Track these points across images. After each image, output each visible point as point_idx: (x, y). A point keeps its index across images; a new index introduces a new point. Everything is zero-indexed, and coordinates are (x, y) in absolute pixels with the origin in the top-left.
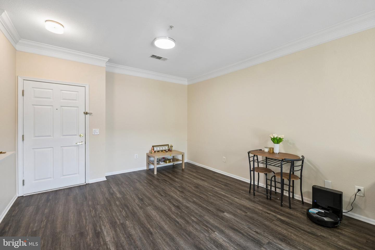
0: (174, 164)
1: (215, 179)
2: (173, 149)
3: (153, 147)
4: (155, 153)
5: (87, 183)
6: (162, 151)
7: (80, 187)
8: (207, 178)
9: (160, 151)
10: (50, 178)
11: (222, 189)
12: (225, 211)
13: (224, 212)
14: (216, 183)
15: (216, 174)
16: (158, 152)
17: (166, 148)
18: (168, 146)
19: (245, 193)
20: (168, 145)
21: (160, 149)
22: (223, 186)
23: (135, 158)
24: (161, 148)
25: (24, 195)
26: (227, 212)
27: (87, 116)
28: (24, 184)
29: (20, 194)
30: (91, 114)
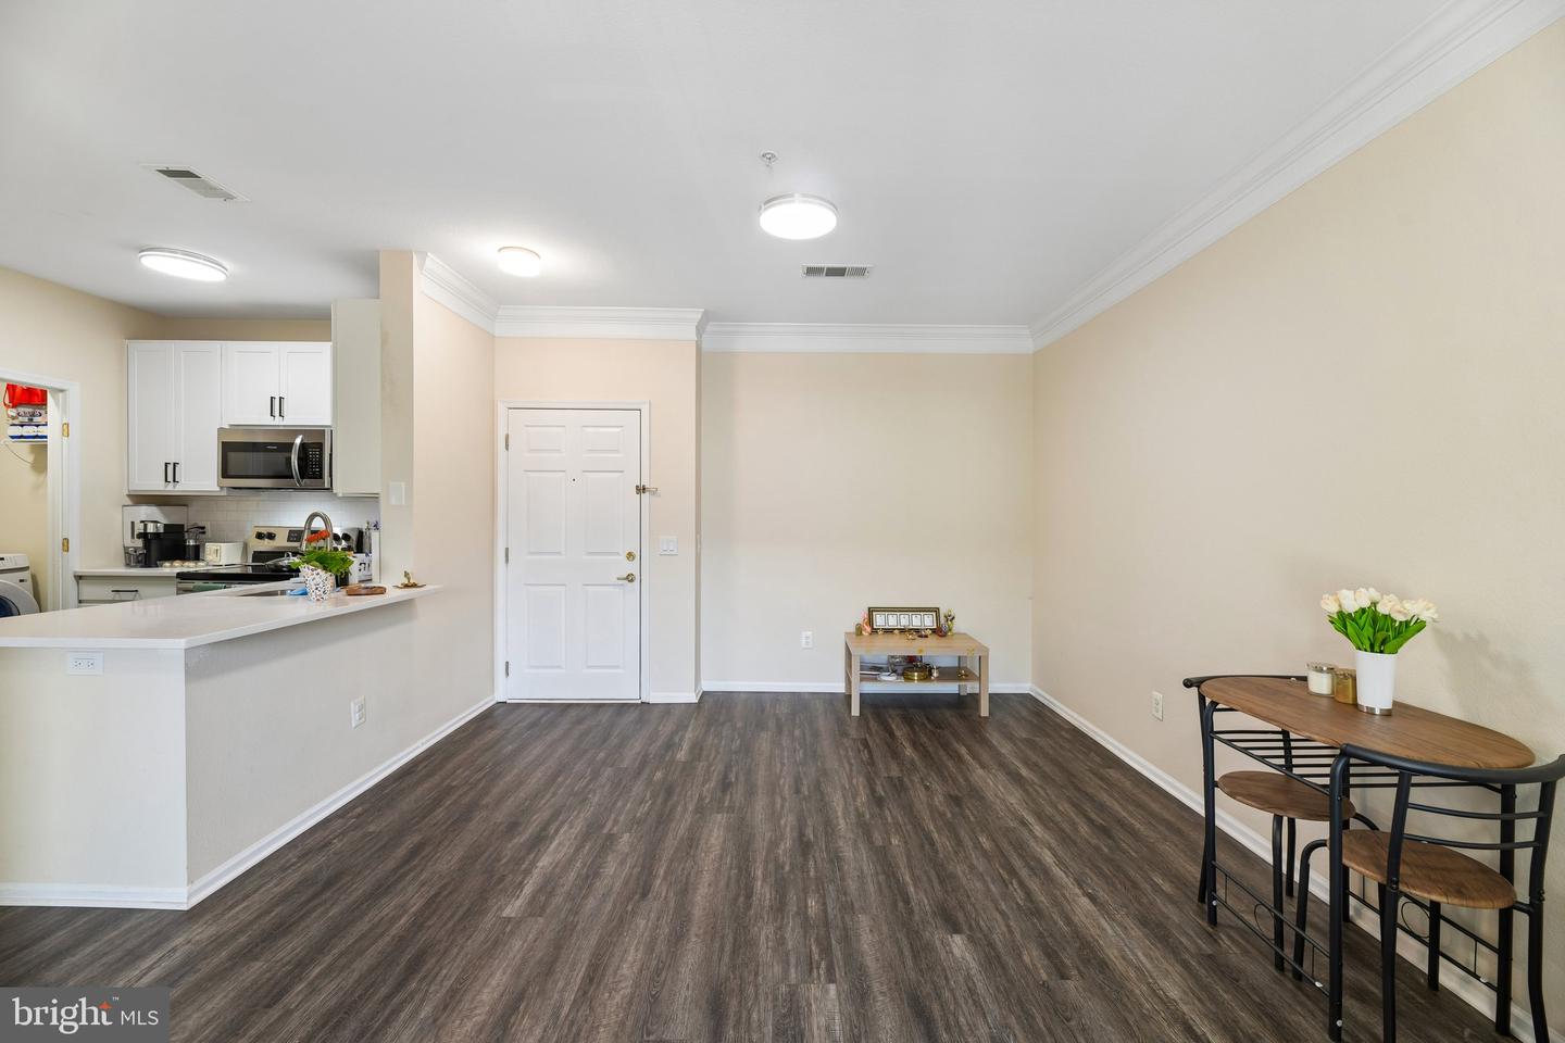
0: (962, 694)
1: (1078, 789)
2: (959, 626)
3: (871, 611)
4: (875, 636)
5: (644, 700)
6: (902, 631)
7: (622, 708)
8: (1045, 777)
9: (896, 631)
10: (559, 667)
11: (1066, 839)
12: (970, 926)
13: (956, 930)
14: (1064, 806)
15: (1111, 771)
16: (886, 635)
17: (929, 621)
18: (934, 614)
19: (1167, 895)
20: (936, 610)
21: (899, 621)
22: (1084, 829)
23: (804, 646)
24: (904, 621)
25: (509, 701)
26: (971, 939)
27: (645, 496)
28: (507, 674)
29: (501, 695)
30: (654, 492)
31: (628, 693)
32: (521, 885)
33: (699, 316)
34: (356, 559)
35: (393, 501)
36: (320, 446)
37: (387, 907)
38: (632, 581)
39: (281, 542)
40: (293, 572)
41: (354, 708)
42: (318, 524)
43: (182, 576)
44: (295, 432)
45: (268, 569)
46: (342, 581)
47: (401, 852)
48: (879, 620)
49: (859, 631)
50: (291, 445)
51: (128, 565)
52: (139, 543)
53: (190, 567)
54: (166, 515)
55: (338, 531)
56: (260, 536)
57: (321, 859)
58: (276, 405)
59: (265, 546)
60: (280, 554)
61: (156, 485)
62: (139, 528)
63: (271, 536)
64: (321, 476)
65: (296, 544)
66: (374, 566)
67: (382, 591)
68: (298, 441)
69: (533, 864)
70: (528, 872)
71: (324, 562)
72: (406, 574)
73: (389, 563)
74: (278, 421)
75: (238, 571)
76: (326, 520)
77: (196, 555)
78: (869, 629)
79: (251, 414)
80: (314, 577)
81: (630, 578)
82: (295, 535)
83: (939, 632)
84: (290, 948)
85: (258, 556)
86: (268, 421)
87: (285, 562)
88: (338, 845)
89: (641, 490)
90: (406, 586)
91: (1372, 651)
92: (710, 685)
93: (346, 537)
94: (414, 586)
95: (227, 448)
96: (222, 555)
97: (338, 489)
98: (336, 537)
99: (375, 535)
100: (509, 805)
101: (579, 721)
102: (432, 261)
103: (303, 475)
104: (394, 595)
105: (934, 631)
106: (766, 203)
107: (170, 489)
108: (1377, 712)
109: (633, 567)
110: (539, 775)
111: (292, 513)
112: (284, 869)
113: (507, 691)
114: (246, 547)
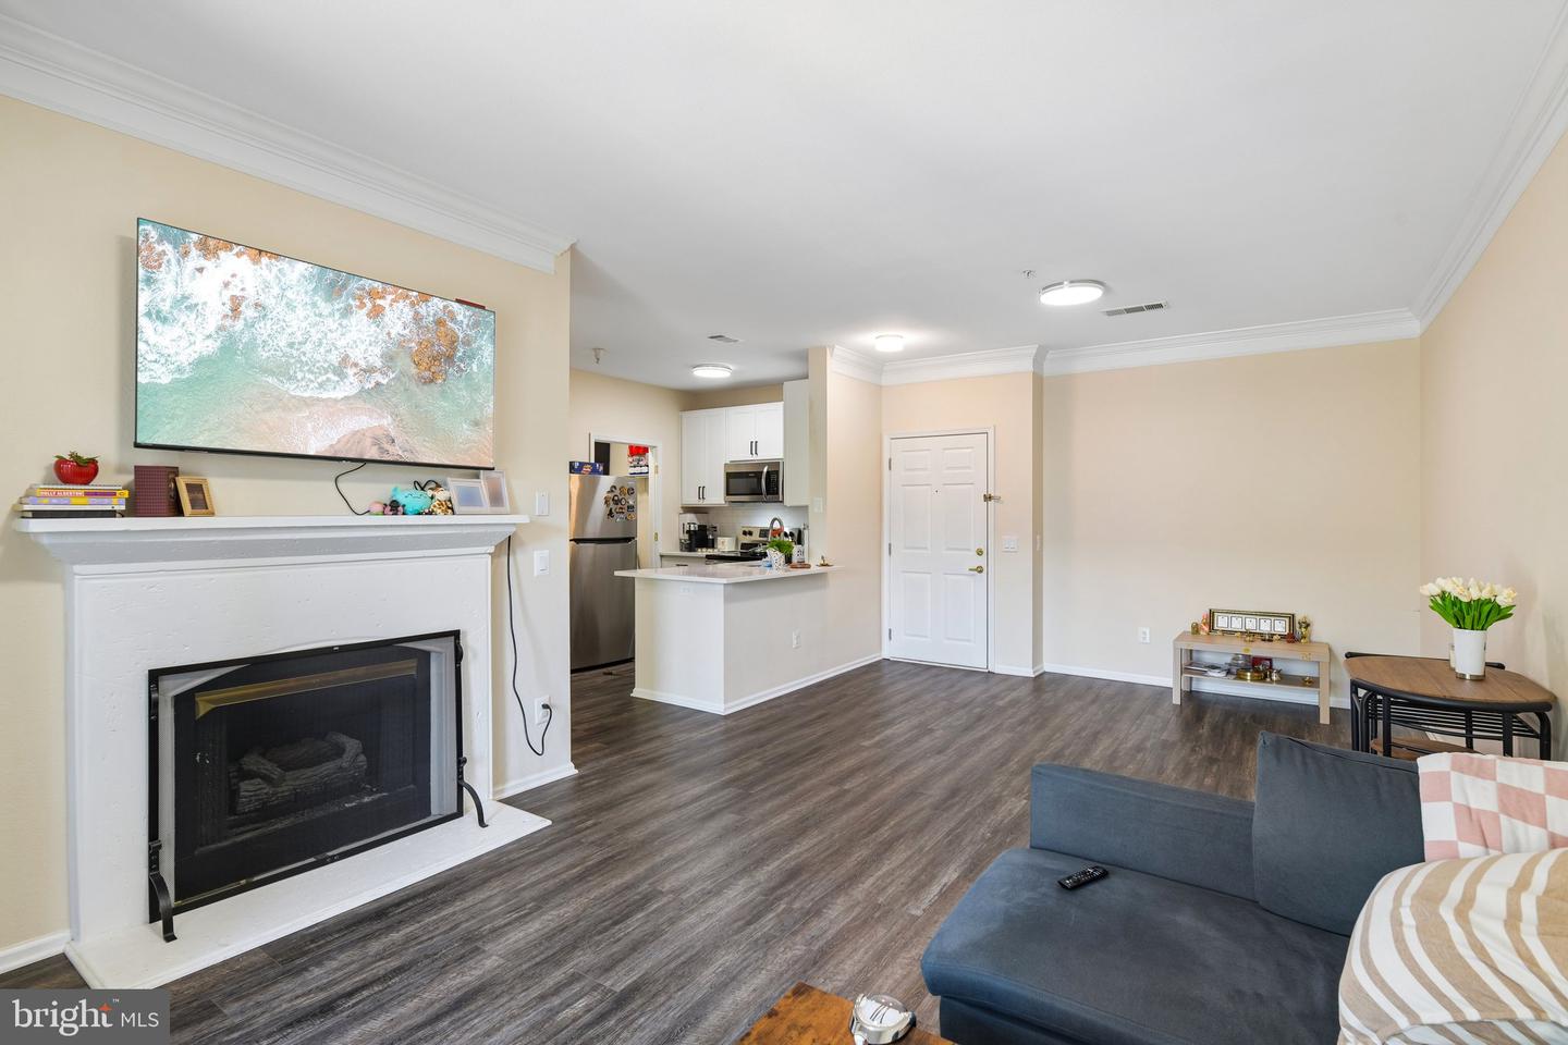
3: (1211, 612)
4: (1215, 636)
5: (990, 670)
6: (1246, 634)
7: (971, 673)
9: (1239, 634)
10: (926, 637)
16: (1229, 636)
17: (1280, 627)
18: (1288, 620)
20: (1293, 617)
21: (1243, 624)
23: (1141, 641)
24: (1251, 624)
25: (891, 659)
27: (991, 503)
28: (890, 638)
29: (886, 654)
30: (998, 499)
31: (977, 662)
32: (873, 737)
33: (1034, 352)
34: (796, 549)
35: (816, 510)
36: (777, 472)
37: (806, 731)
38: (981, 572)
39: (756, 537)
40: (765, 555)
41: (794, 637)
42: (776, 525)
43: (708, 557)
44: (764, 465)
45: (749, 554)
46: (788, 560)
47: (815, 715)
48: (1221, 622)
49: (1196, 629)
50: (762, 472)
51: (681, 550)
52: (687, 537)
53: (710, 552)
54: (698, 519)
55: (787, 530)
56: (745, 533)
57: (778, 710)
58: (754, 447)
59: (747, 539)
60: (755, 545)
61: (694, 501)
62: (687, 528)
63: (750, 533)
64: (777, 493)
65: (765, 539)
66: (806, 551)
67: (809, 567)
68: (765, 470)
69: (883, 731)
70: (878, 733)
71: (780, 547)
72: (823, 558)
73: (815, 550)
74: (755, 457)
75: (733, 555)
76: (780, 522)
77: (712, 544)
78: (1207, 629)
79: (741, 455)
80: (775, 556)
81: (980, 570)
82: (764, 533)
83: (1291, 638)
84: (763, 735)
85: (744, 546)
86: (750, 457)
87: (759, 550)
88: (785, 707)
89: (988, 498)
90: (822, 565)
91: (1473, 629)
92: (1049, 666)
93: (792, 534)
94: (827, 565)
95: (729, 476)
96: (726, 545)
97: (788, 501)
98: (786, 535)
99: (806, 532)
100: (875, 708)
101: (937, 676)
102: (838, 350)
103: (768, 493)
104: (814, 569)
105: (1283, 637)
106: (1044, 289)
107: (701, 503)
108: (1468, 677)
109: (981, 561)
110: (899, 697)
111: (763, 518)
112: (762, 710)
113: (889, 651)
114: (737, 540)
